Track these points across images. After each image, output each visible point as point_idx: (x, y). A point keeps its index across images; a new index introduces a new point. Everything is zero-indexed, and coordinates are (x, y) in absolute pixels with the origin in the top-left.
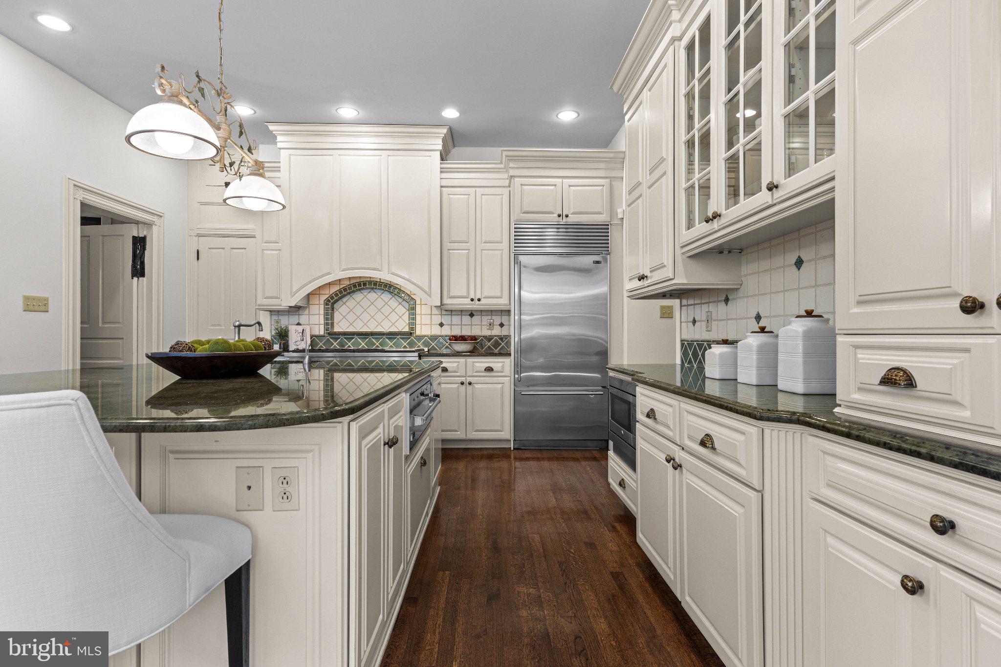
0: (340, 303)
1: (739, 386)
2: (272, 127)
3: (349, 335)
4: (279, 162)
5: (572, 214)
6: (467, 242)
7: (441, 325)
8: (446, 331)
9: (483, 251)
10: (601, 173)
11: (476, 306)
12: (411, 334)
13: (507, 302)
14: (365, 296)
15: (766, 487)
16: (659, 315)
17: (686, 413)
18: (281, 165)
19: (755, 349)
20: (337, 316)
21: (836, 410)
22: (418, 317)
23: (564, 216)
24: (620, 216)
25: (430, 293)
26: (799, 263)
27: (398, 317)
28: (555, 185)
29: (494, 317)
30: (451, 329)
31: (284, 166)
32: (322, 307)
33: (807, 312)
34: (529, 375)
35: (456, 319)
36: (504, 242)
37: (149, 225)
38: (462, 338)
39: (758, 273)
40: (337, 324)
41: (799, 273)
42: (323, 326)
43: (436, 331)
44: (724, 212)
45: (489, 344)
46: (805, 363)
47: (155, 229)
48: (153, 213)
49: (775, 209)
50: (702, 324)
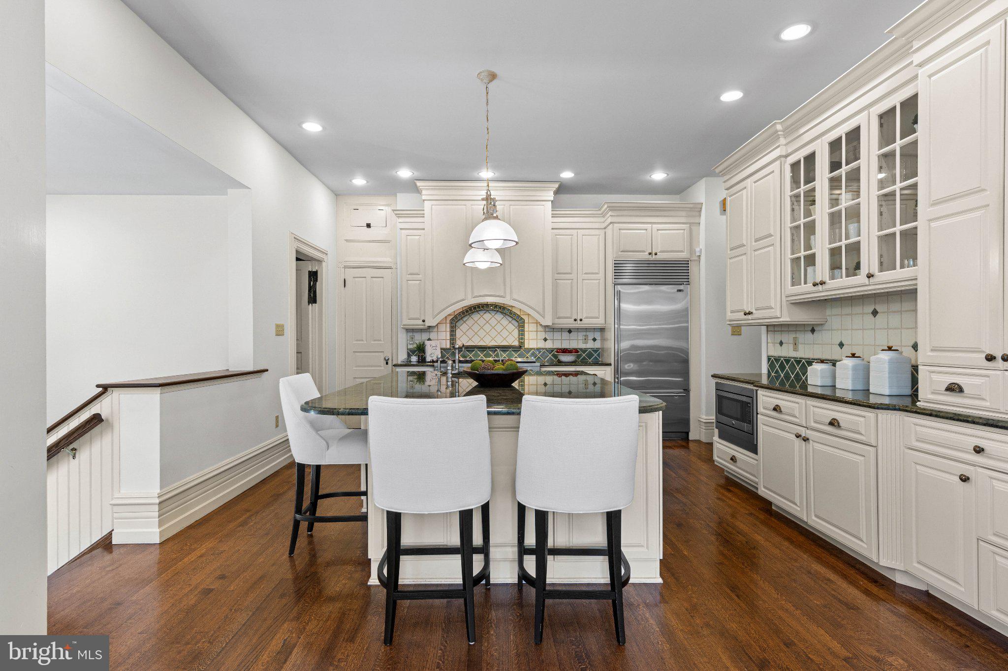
0: (461, 322)
1: (837, 390)
2: (419, 184)
3: (470, 348)
4: (424, 210)
5: (659, 252)
6: (571, 274)
7: (545, 340)
8: (549, 345)
9: (584, 281)
10: (683, 220)
11: (578, 324)
12: (521, 347)
13: (603, 322)
14: (482, 316)
15: (879, 445)
16: (730, 333)
17: (812, 407)
18: (425, 212)
19: (850, 368)
20: (458, 333)
21: (918, 403)
22: (526, 333)
23: (653, 254)
24: (698, 254)
25: (544, 315)
26: (875, 313)
27: (508, 333)
28: (646, 230)
29: (588, 333)
30: (553, 343)
31: (427, 211)
32: (448, 325)
33: (888, 347)
34: (626, 379)
35: (557, 335)
36: (600, 273)
37: (320, 261)
38: (565, 351)
39: (841, 315)
40: (459, 339)
41: (875, 320)
42: (449, 341)
43: (541, 344)
44: (828, 281)
45: (584, 355)
46: (889, 377)
47: (324, 264)
48: (323, 252)
49: (870, 288)
50: (789, 345)
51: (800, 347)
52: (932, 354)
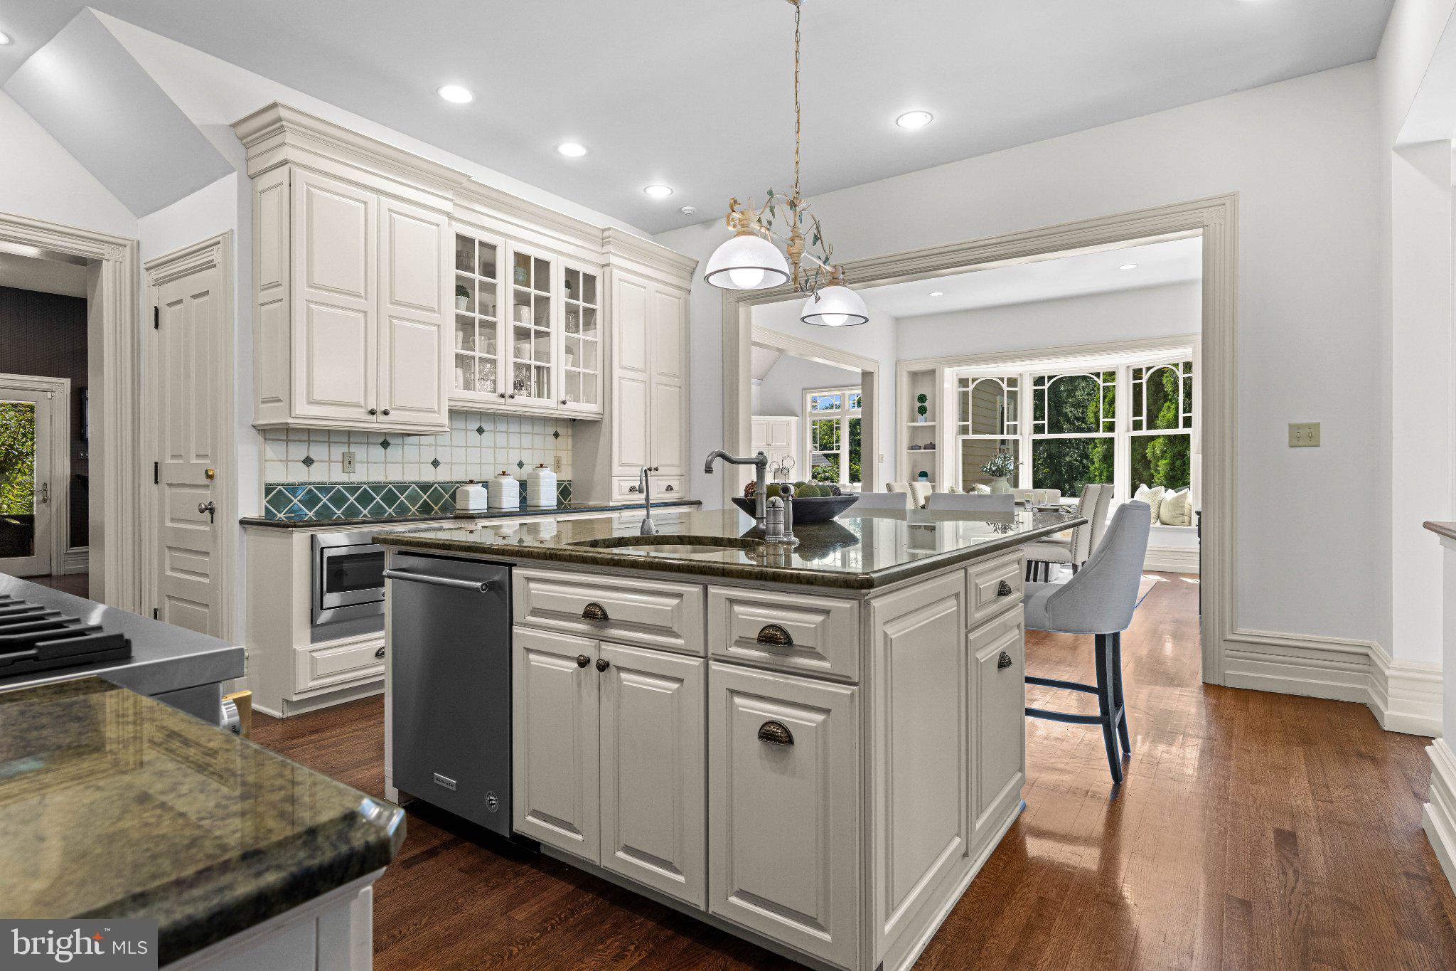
26: (480, 431)
50: (332, 464)
51: (358, 467)
52: (620, 468)
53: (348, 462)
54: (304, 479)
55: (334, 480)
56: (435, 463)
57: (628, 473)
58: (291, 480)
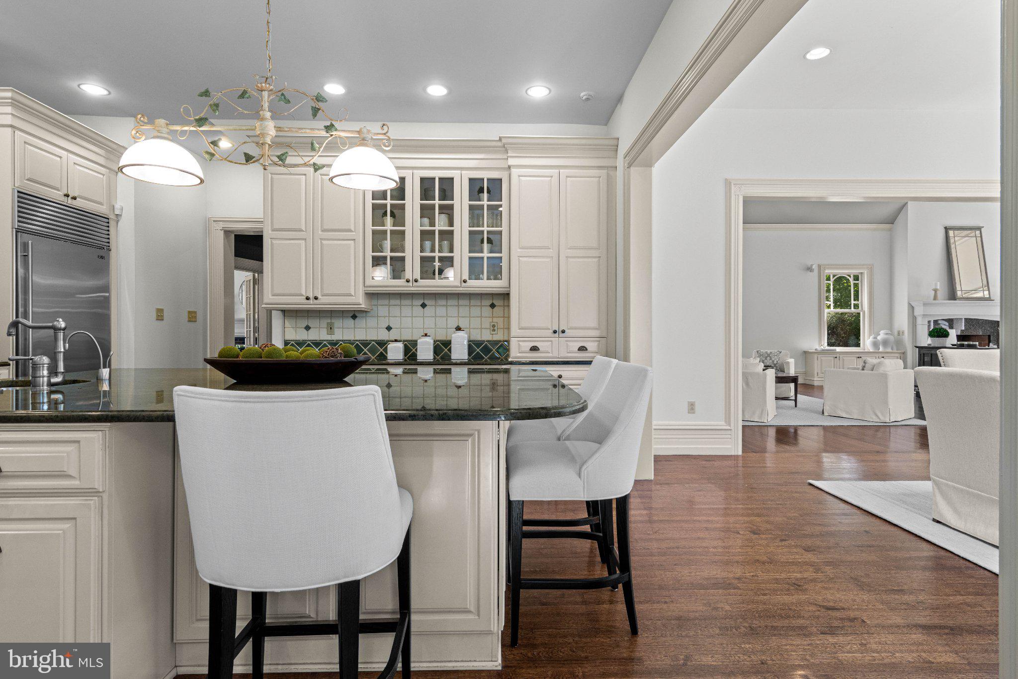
5: (78, 197)
10: (102, 161)
23: (70, 197)
26: (424, 306)
28: (61, 157)
39: (389, 305)
44: (420, 280)
49: (461, 289)
50: (321, 329)
51: (336, 330)
52: (520, 331)
53: (331, 328)
54: (305, 338)
55: (322, 339)
56: (389, 328)
57: (527, 335)
58: (298, 338)
